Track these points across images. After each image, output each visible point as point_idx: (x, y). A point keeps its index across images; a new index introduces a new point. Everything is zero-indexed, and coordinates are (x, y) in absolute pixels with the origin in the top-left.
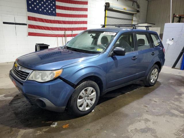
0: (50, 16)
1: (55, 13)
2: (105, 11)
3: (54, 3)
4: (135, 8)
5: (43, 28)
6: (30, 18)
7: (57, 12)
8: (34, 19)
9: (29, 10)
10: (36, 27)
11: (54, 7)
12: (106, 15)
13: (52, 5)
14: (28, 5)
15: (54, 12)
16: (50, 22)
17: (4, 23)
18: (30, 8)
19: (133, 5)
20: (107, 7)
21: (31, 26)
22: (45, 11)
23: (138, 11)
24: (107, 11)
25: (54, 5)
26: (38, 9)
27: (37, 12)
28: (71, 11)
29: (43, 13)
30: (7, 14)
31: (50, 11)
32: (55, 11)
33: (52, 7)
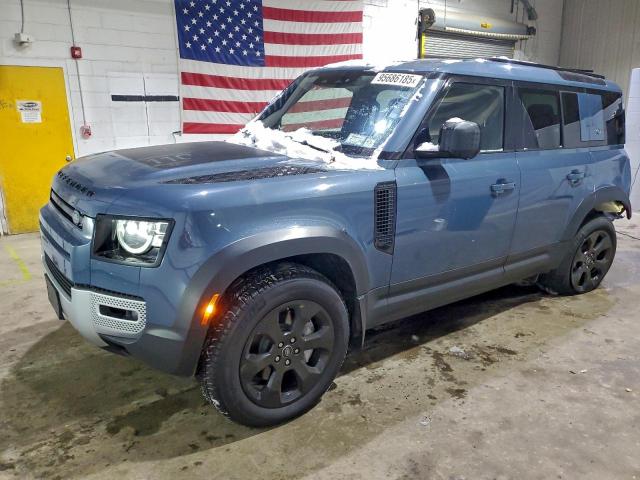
0: (246, 67)
1: (263, 56)
2: (419, 37)
3: (257, 24)
4: (520, 21)
5: (227, 109)
6: (187, 79)
7: (267, 53)
8: (200, 80)
9: (185, 53)
11: (257, 39)
12: (423, 52)
13: (250, 30)
14: (183, 37)
15: (258, 54)
16: (245, 86)
17: (115, 98)
18: (189, 45)
19: (512, 11)
20: (426, 24)
21: (191, 104)
23: (531, 31)
24: (423, 37)
25: (259, 31)
26: (210, 48)
27: (210, 56)
29: (226, 57)
30: (123, 71)
31: (245, 53)
32: (262, 51)
33: (251, 38)
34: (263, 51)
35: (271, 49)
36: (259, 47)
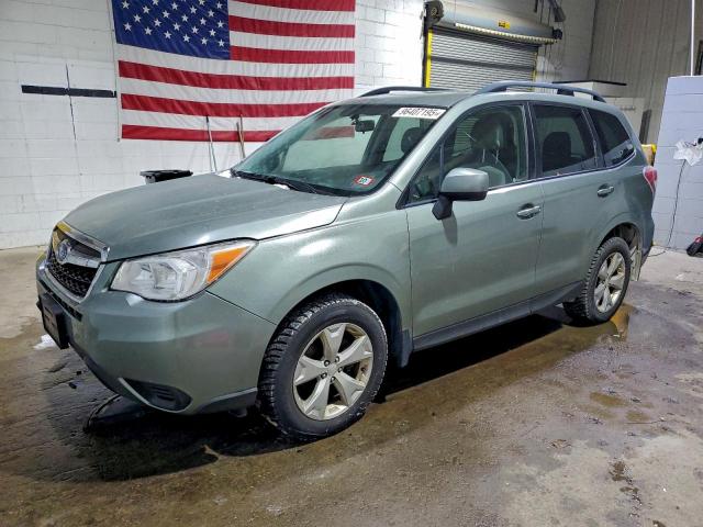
0: (205, 60)
1: (227, 46)
2: (425, 34)
3: (219, 6)
4: (545, 21)
5: (181, 110)
6: (126, 70)
7: (232, 43)
8: (145, 72)
9: (123, 37)
10: (152, 105)
11: (220, 24)
12: (429, 52)
13: (211, 14)
14: (120, 16)
15: (221, 43)
16: (204, 83)
17: (27, 89)
18: (128, 27)
19: (536, 11)
20: (433, 21)
21: (131, 102)
22: (186, 38)
23: (556, 34)
24: (430, 35)
25: (222, 15)
26: (158, 33)
27: (156, 43)
28: (290, 39)
29: (179, 45)
30: (38, 55)
31: (204, 41)
32: (227, 40)
33: (211, 23)
34: (229, 41)
35: (238, 39)
36: (223, 35)
